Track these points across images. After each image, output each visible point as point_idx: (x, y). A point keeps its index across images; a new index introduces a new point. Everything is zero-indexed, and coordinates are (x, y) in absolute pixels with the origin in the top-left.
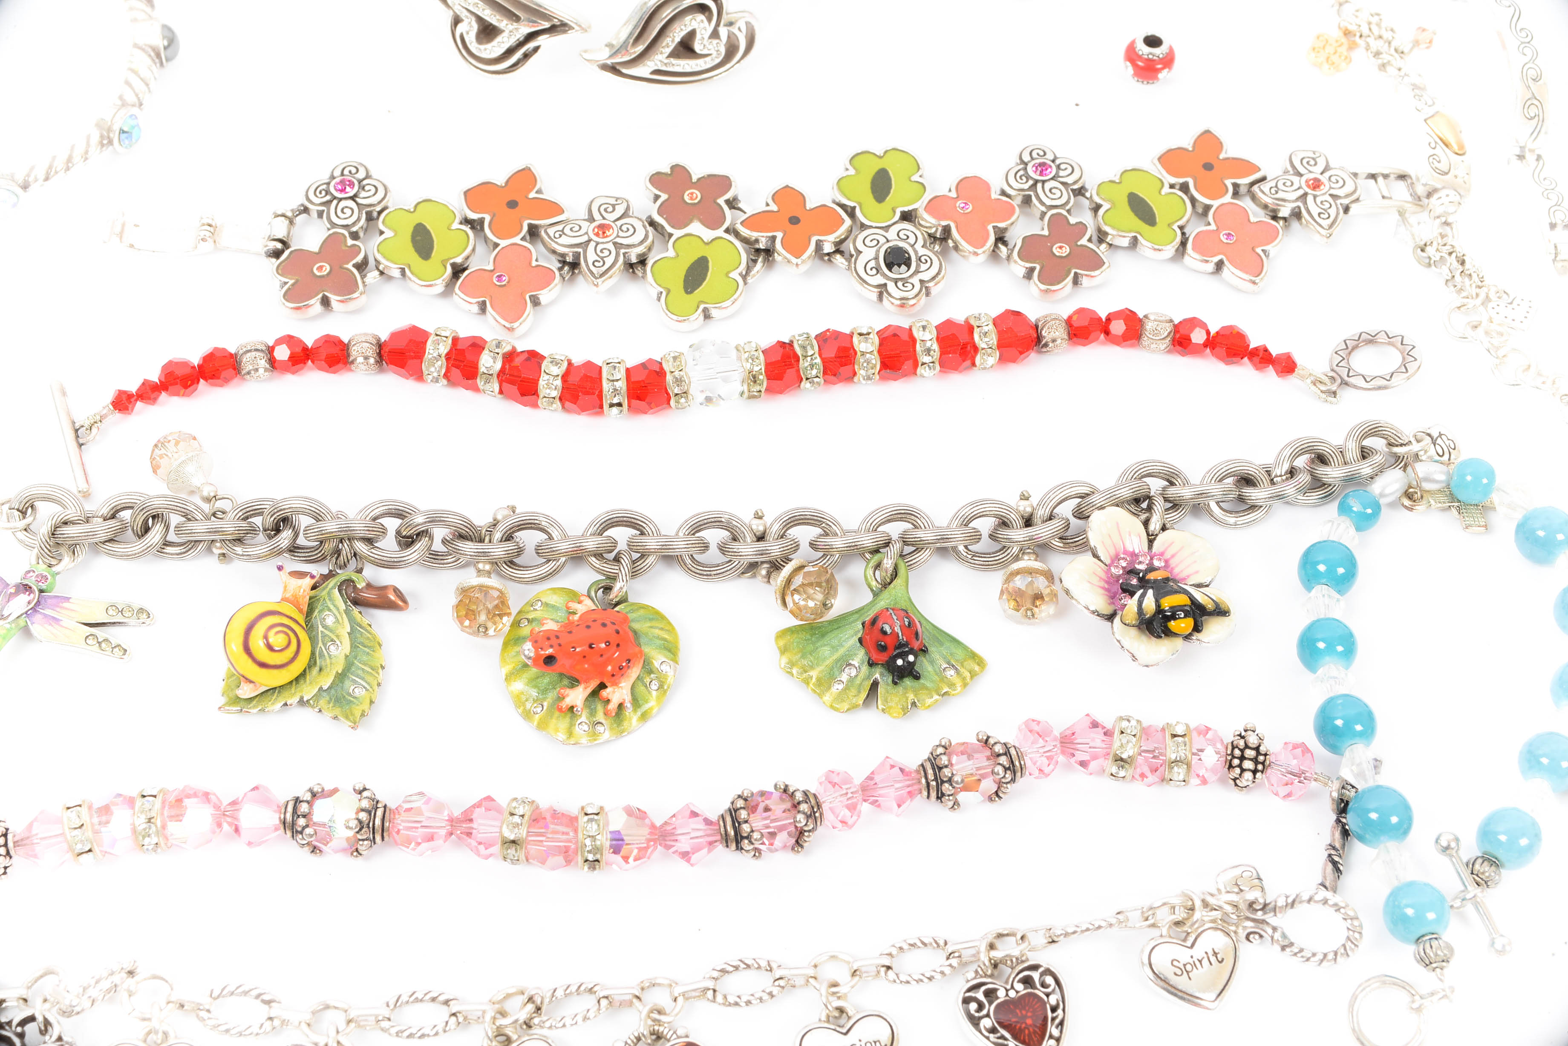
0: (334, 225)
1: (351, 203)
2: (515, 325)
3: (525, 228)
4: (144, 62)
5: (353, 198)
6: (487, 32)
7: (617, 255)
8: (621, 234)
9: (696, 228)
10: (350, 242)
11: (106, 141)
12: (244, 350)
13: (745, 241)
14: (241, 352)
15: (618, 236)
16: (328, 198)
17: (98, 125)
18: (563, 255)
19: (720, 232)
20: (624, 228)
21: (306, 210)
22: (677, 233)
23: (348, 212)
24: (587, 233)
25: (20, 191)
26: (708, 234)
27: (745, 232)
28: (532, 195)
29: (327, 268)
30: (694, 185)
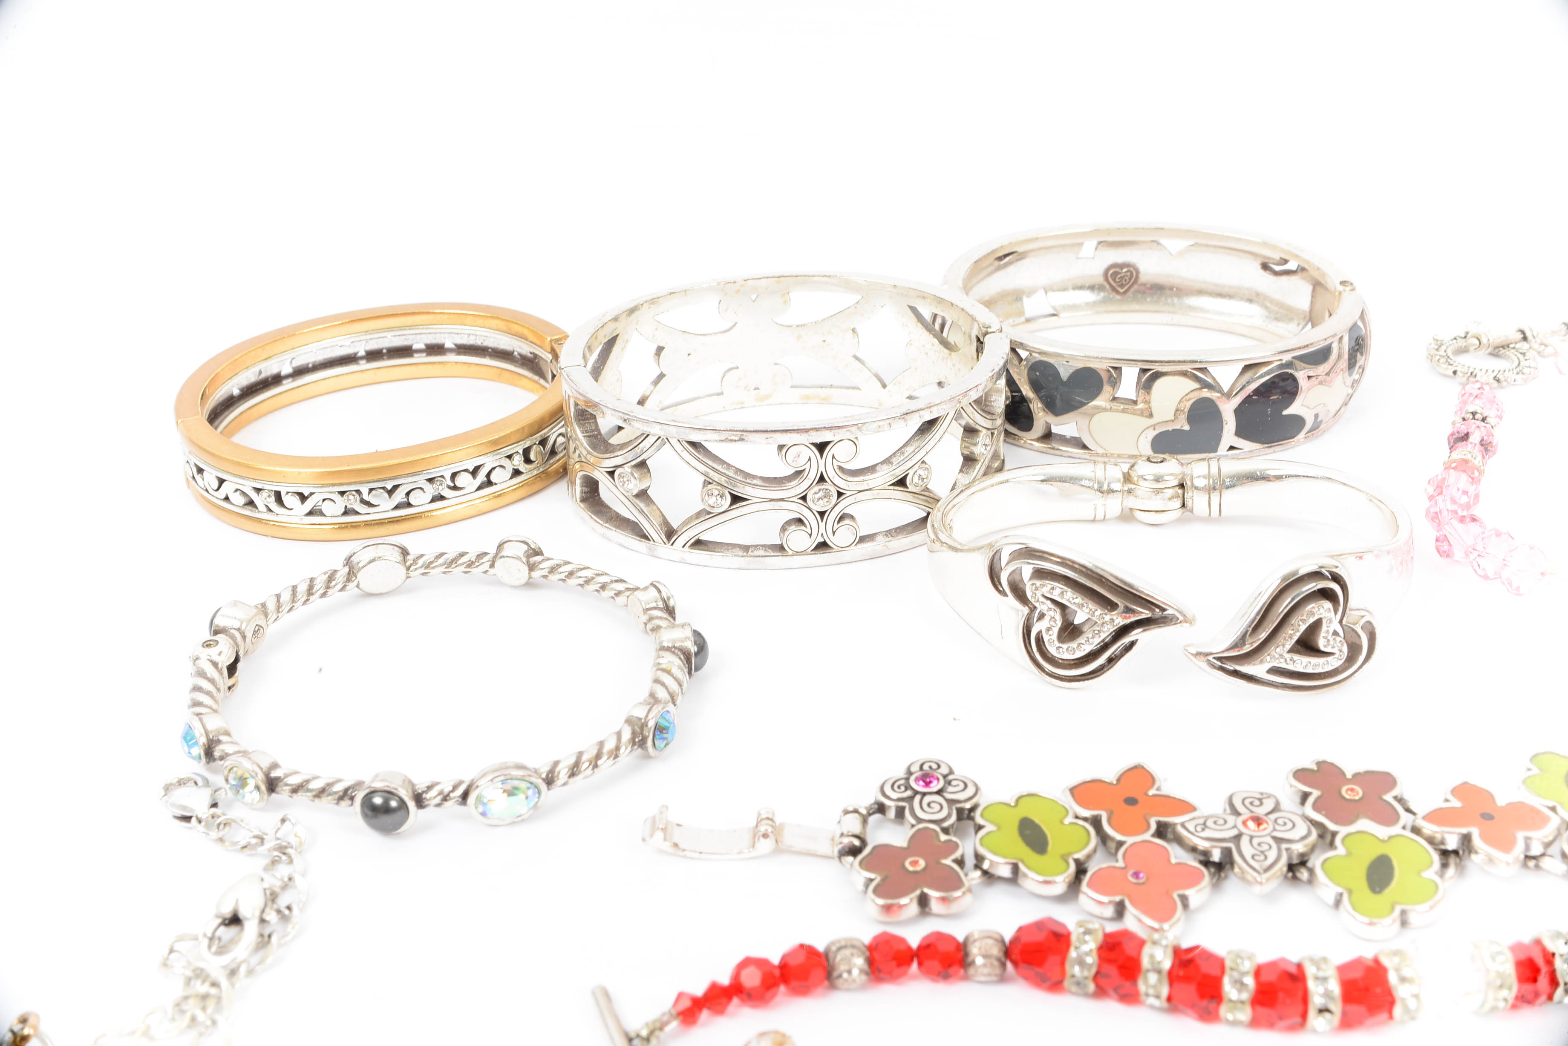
0: (920, 820)
1: (937, 798)
2: (1166, 926)
3: (1154, 827)
4: (674, 663)
5: (939, 792)
6: (1070, 631)
7: (1279, 850)
8: (1277, 827)
9: (1364, 824)
10: (943, 837)
11: (639, 740)
12: (838, 945)
13: (1431, 841)
14: (834, 948)
15: (1275, 830)
16: (909, 793)
17: (629, 721)
18: (1206, 853)
19: (1396, 830)
20: (1280, 821)
21: (881, 809)
22: (1343, 831)
23: (937, 807)
24: (1235, 827)
25: (543, 786)
26: (1382, 831)
27: (1429, 828)
28: (1151, 792)
29: (922, 863)
30: (1349, 781)
